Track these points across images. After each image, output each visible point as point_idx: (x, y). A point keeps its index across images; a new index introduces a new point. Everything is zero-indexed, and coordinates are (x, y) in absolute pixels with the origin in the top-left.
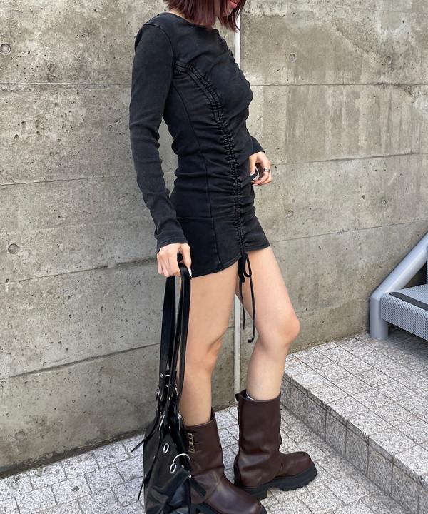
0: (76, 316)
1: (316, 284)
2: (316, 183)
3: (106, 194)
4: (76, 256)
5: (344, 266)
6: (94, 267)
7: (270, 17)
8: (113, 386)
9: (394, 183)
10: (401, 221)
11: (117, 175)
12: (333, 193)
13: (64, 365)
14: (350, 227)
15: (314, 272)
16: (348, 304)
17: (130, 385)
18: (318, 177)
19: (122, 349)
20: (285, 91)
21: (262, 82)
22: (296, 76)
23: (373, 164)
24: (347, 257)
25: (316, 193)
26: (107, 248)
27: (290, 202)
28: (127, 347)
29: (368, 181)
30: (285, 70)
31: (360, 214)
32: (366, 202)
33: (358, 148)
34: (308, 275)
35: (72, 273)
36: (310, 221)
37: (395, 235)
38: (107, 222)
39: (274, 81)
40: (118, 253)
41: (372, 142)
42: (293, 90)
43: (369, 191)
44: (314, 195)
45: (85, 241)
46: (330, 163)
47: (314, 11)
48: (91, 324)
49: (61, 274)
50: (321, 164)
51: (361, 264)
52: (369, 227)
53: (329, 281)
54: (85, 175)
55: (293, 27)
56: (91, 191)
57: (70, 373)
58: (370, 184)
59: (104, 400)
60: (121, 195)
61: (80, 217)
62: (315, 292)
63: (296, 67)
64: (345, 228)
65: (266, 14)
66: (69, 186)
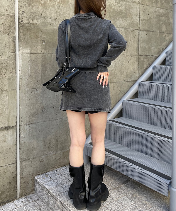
1: (56, 141)
2: (56, 96)
7: (32, 24)
15: (56, 135)
18: (57, 93)
20: (40, 56)
21: (29, 52)
22: (45, 50)
25: (56, 100)
27: (44, 105)
30: (40, 47)
34: (53, 137)
36: (53, 113)
39: (35, 52)
42: (44, 56)
47: (53, 22)
53: (63, 139)
55: (44, 29)
62: (56, 144)
63: (46, 46)
65: (30, 22)
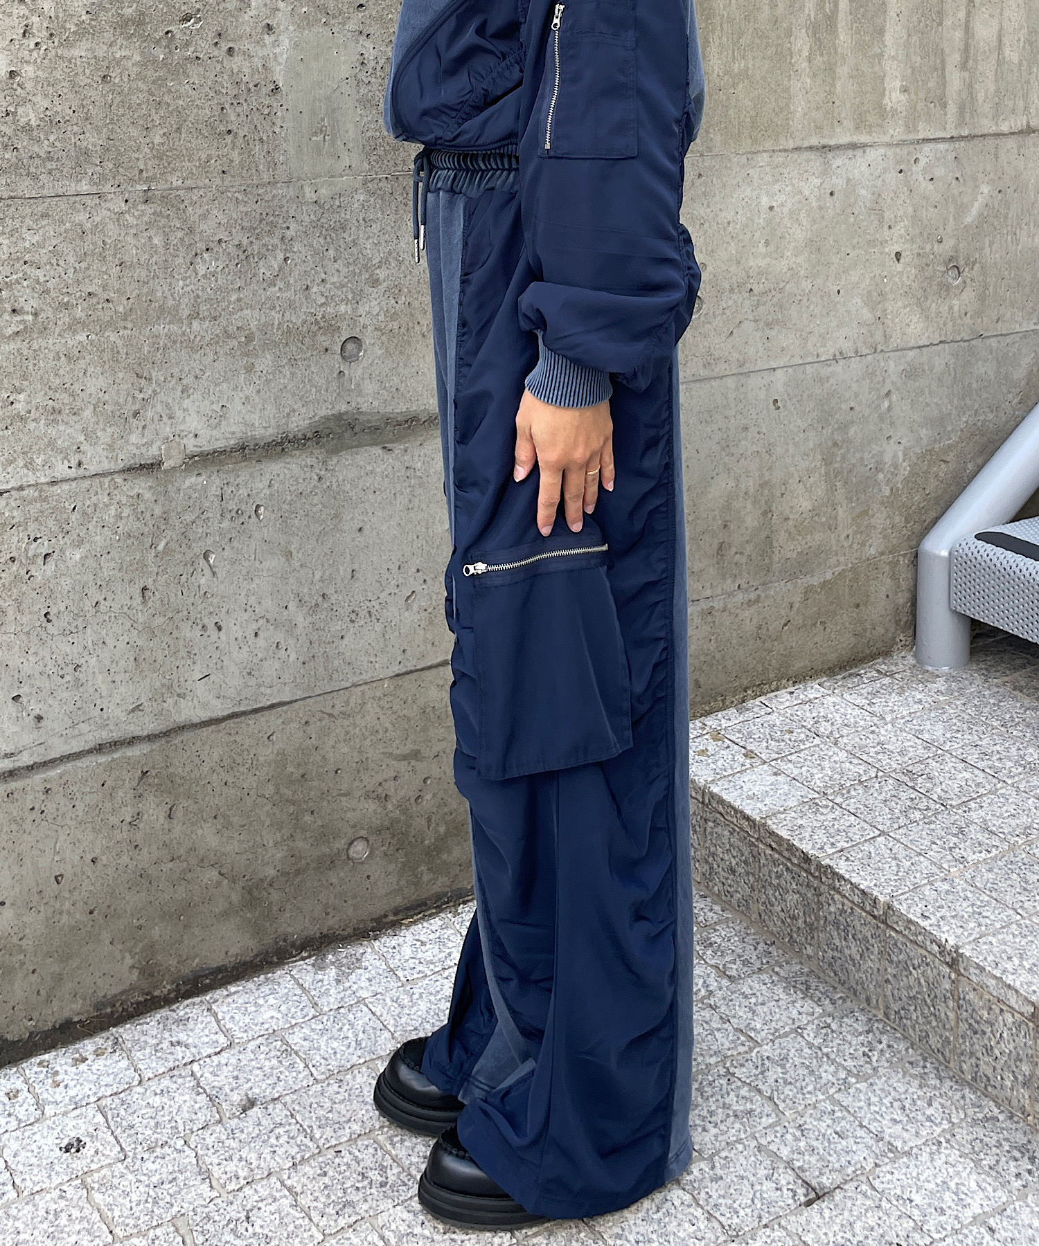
0: (67, 617)
1: (765, 514)
2: (765, 214)
3: (156, 241)
4: (68, 433)
5: (844, 458)
6: (121, 465)
8: (178, 830)
9: (980, 215)
10: (1002, 328)
11: (188, 183)
12: (814, 245)
13: (31, 768)
14: (860, 344)
15: (761, 476)
16: (854, 569)
17: (228, 825)
18: (771, 195)
19: (205, 715)
23: (923, 161)
24: (852, 431)
25: (767, 243)
26: (159, 408)
28: (220, 709)
29: (910, 210)
31: (889, 306)
32: (905, 273)
33: (881, 111)
34: (743, 487)
35: (53, 483)
36: (748, 326)
37: (986, 369)
38: (160, 329)
40: (193, 423)
41: (922, 95)
43: (912, 240)
44: (762, 249)
45: (94, 384)
46: (806, 155)
48: (111, 642)
49: (21, 488)
50: (780, 158)
51: (891, 452)
52: (912, 344)
53: (802, 502)
54: (92, 182)
56: (112, 230)
57: (47, 791)
58: (915, 218)
59: (152, 871)
60: (201, 246)
61: (79, 313)
62: (763, 535)
64: (847, 346)
66: (45, 215)
